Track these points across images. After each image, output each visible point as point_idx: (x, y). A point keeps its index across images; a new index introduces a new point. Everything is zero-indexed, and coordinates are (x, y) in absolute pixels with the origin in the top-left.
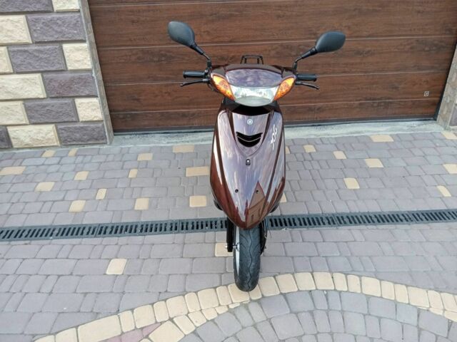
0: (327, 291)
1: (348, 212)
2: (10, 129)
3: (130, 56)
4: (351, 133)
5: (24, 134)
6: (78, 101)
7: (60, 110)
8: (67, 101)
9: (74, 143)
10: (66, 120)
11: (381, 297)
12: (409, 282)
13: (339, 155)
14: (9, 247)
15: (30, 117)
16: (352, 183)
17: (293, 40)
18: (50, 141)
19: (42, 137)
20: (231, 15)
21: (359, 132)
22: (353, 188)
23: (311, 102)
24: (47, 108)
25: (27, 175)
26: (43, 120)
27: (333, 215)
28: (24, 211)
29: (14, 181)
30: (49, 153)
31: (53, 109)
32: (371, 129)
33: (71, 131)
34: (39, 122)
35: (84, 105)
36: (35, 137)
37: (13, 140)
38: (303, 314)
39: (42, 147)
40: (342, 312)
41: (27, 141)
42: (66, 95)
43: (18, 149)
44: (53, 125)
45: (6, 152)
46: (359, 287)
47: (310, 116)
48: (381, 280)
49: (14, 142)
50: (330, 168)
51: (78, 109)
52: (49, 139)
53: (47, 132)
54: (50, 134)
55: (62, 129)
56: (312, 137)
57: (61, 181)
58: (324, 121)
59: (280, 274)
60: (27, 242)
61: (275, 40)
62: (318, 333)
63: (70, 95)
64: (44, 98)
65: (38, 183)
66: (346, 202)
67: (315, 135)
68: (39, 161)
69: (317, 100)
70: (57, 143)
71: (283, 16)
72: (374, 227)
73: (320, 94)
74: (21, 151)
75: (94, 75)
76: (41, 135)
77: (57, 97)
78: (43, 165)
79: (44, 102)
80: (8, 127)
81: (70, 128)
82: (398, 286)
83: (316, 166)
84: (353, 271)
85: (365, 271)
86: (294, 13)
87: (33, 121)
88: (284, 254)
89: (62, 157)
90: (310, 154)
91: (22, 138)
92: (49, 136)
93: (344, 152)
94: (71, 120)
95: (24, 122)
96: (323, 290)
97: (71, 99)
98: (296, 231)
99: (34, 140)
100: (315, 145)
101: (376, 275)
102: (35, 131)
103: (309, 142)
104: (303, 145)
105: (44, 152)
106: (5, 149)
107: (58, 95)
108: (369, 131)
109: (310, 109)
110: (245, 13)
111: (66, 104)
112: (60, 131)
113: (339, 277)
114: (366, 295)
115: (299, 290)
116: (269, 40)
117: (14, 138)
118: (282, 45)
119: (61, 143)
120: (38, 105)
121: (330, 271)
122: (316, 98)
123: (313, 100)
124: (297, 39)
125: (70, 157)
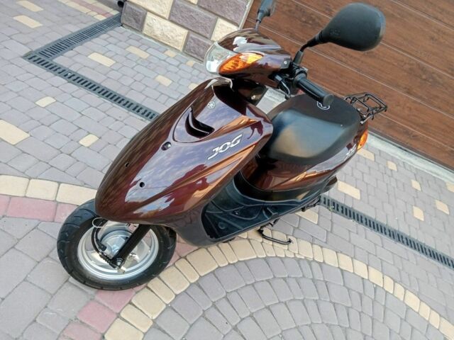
0: (377, 285)
1: (408, 235)
2: (149, 15)
3: (284, 5)
4: (431, 172)
5: (159, 26)
6: (220, 21)
7: (201, 21)
8: (212, 16)
9: (195, 56)
10: (201, 32)
11: (418, 313)
12: (443, 314)
13: (416, 185)
14: (127, 115)
15: (171, 14)
16: (418, 214)
17: (431, 65)
18: (176, 43)
19: (172, 37)
20: (393, 15)
21: (438, 175)
22: (419, 218)
23: (411, 127)
24: (191, 14)
25: (151, 63)
26: (181, 23)
27: (395, 230)
28: (144, 92)
29: (139, 62)
30: (171, 53)
31: (197, 17)
32: (449, 177)
33: (198, 45)
34: (178, 22)
35: (223, 28)
36: (165, 33)
37: (146, 26)
38: (354, 292)
39: (166, 45)
40: (385, 307)
41: (158, 33)
42: (214, 11)
43: (145, 35)
44: (187, 31)
45: (134, 32)
46: (403, 296)
47: (403, 138)
48: (421, 300)
49: (146, 27)
50: (404, 191)
51: (216, 28)
52: (176, 41)
53: (179, 35)
54: (180, 38)
55: (193, 39)
56: (397, 157)
57: (178, 83)
58: (412, 149)
59: (341, 252)
60: (144, 119)
61: (416, 57)
62: (362, 312)
63: (218, 13)
64: (193, 4)
65: (159, 74)
66: (409, 226)
67: (400, 157)
68: (163, 56)
69: (418, 128)
70: (180, 48)
71: (436, 40)
72: (425, 257)
73: (424, 124)
74: (147, 39)
75: (247, 6)
76: (172, 34)
77: (205, 9)
78: (164, 61)
79: (192, 8)
80: (148, 13)
81: (199, 41)
82: (434, 313)
83: (394, 184)
84: (401, 282)
85: (410, 286)
86: (447, 43)
87: (173, 19)
88: (348, 239)
89: (181, 63)
90: (391, 170)
91: (155, 29)
92: (178, 38)
93: (420, 184)
94: (204, 35)
95: (164, 16)
96: (373, 284)
97: (216, 17)
98: (361, 227)
99: (164, 35)
100: (398, 165)
101: (418, 295)
102: (169, 28)
103: (393, 159)
104: (387, 160)
105: (167, 50)
106: (135, 29)
107: (207, 7)
108: (446, 178)
109: (407, 133)
110: (405, 19)
111: (209, 18)
112: (190, 39)
113: (389, 281)
114: (406, 305)
115: (354, 273)
116: (411, 54)
117: (148, 25)
118: (419, 65)
119: (183, 50)
120: (186, 8)
121: (382, 272)
122: (418, 125)
123: (414, 126)
124: (434, 66)
125: (188, 66)
